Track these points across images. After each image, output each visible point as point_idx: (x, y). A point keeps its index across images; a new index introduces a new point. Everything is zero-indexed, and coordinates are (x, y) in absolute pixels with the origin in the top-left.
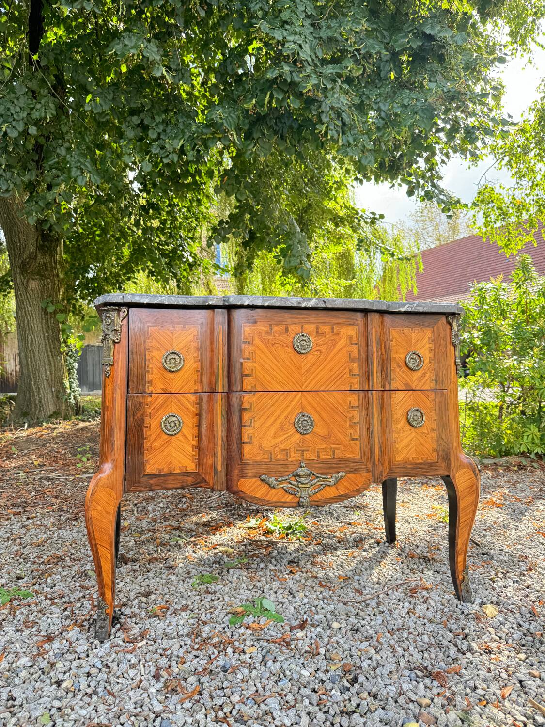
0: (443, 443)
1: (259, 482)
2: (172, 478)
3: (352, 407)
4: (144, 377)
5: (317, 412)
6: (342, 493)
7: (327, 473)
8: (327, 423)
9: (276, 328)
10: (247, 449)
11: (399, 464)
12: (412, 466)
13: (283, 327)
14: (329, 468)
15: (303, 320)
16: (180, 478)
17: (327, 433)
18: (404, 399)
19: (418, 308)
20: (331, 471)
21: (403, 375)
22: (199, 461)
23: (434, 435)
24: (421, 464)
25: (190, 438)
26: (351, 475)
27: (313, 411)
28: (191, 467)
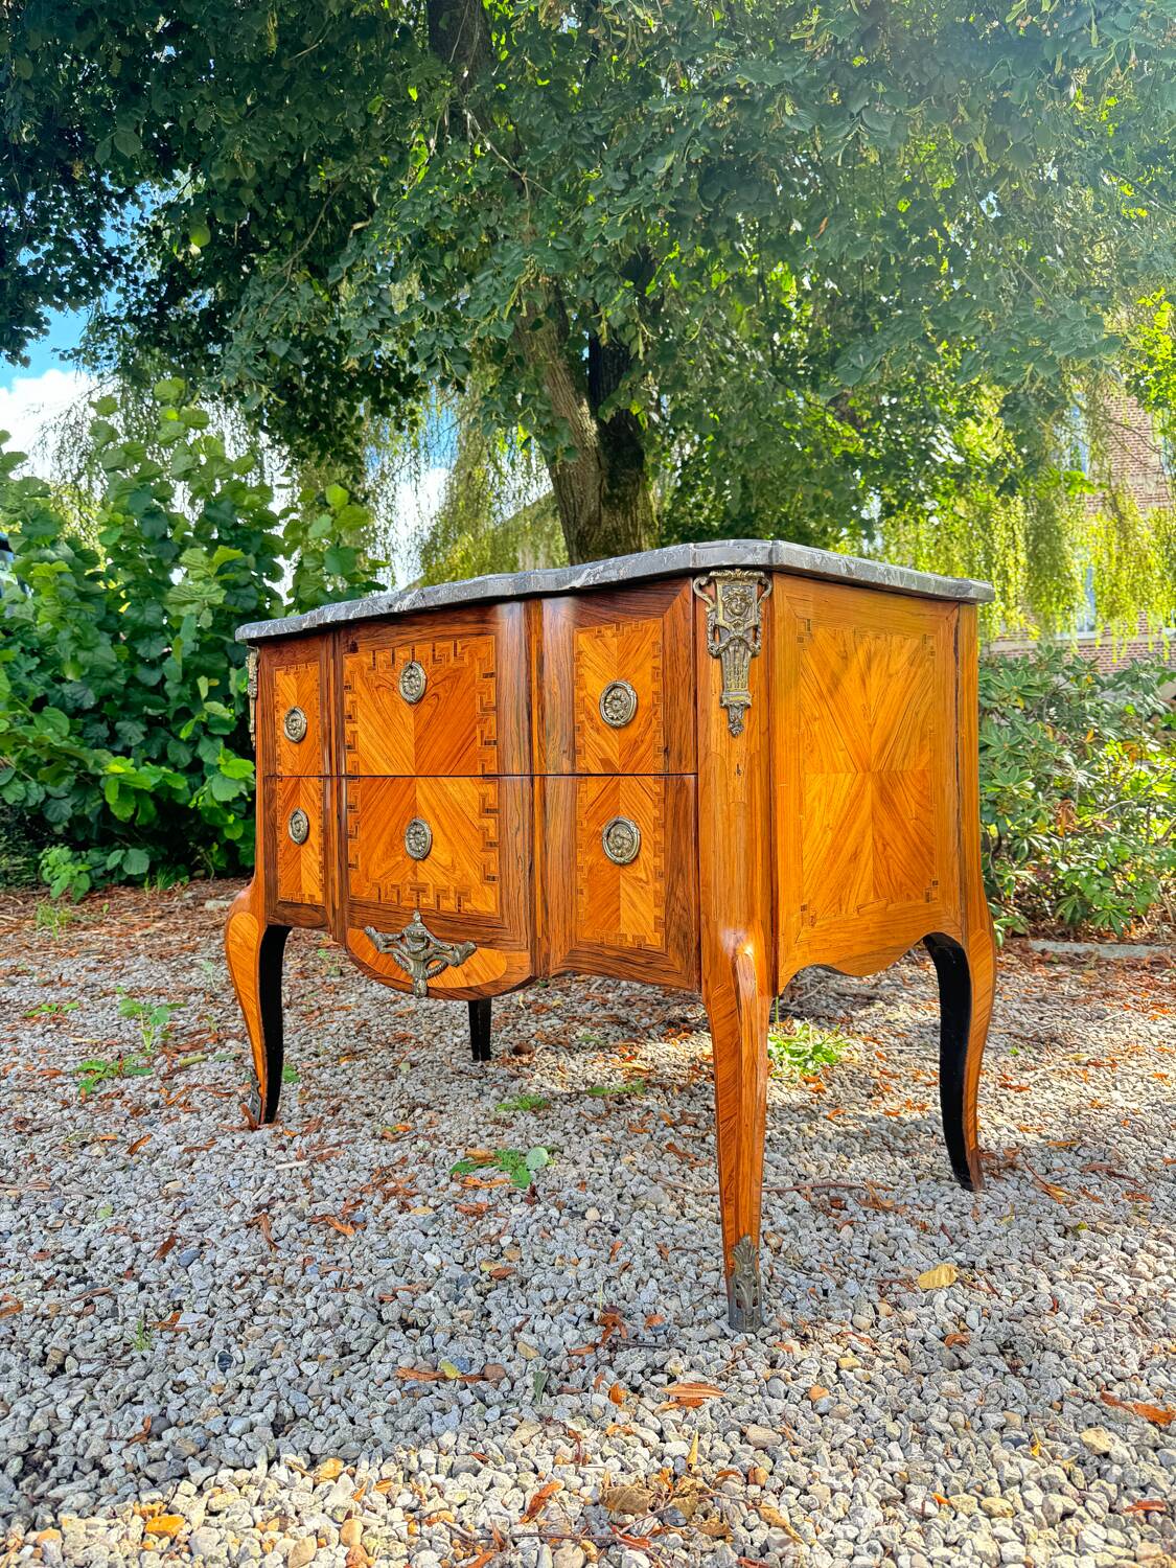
0: (678, 909)
1: (366, 938)
2: (302, 910)
3: (488, 811)
4: (274, 750)
5: (437, 817)
6: (473, 984)
7: (450, 940)
8: (449, 840)
9: (381, 657)
10: (353, 875)
11: (590, 945)
12: (614, 954)
13: (388, 653)
14: (452, 930)
15: (415, 637)
16: (310, 912)
17: (449, 862)
18: (604, 796)
19: (606, 574)
20: (457, 937)
21: (599, 739)
22: (324, 888)
23: (660, 886)
24: (632, 952)
25: (317, 849)
26: (483, 951)
27: (431, 818)
28: (319, 898)
